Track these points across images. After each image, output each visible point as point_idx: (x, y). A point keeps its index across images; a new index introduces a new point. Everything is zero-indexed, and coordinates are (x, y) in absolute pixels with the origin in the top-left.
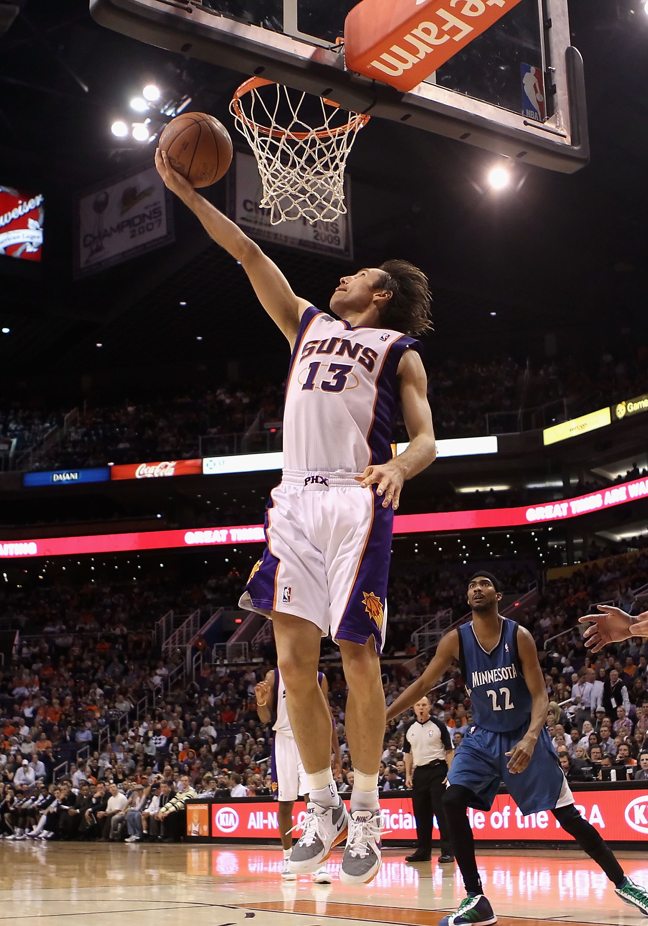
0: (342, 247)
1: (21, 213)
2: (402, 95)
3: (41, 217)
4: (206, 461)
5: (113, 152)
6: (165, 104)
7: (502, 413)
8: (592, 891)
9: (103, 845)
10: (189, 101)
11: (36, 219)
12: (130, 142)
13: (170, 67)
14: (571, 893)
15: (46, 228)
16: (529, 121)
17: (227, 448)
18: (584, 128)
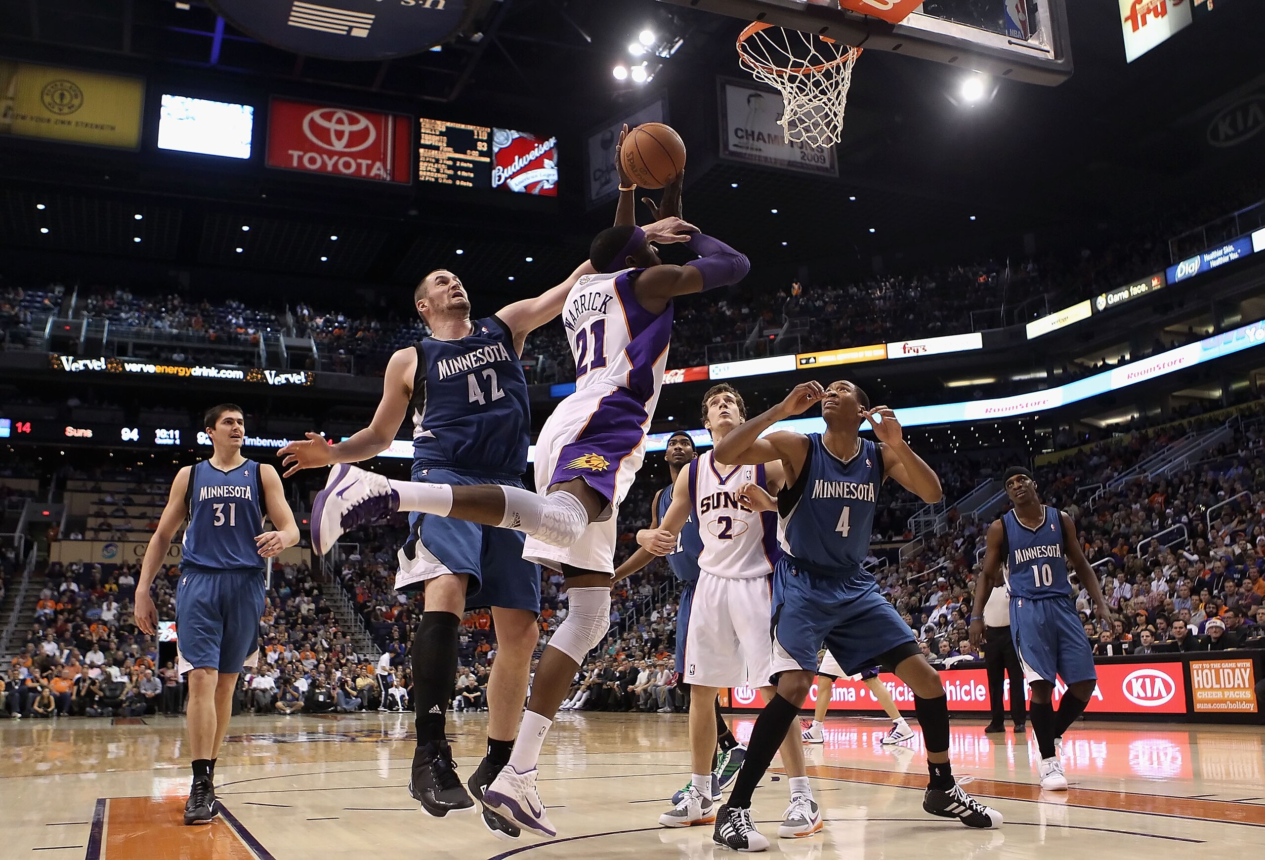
0: (827, 165)
1: (538, 155)
2: (893, 26)
3: (555, 157)
4: (712, 367)
5: (615, 94)
6: (659, 47)
7: (986, 310)
8: (1092, 760)
9: (633, 715)
10: (681, 42)
11: (551, 159)
12: (629, 83)
13: (663, 12)
14: (1072, 762)
15: (560, 166)
16: (1013, 40)
17: (730, 355)
18: (1066, 42)
